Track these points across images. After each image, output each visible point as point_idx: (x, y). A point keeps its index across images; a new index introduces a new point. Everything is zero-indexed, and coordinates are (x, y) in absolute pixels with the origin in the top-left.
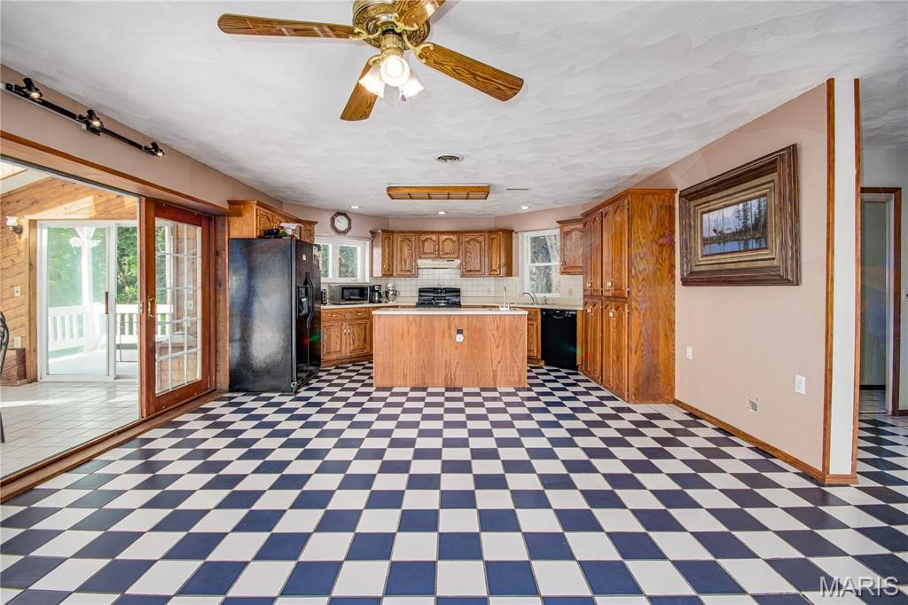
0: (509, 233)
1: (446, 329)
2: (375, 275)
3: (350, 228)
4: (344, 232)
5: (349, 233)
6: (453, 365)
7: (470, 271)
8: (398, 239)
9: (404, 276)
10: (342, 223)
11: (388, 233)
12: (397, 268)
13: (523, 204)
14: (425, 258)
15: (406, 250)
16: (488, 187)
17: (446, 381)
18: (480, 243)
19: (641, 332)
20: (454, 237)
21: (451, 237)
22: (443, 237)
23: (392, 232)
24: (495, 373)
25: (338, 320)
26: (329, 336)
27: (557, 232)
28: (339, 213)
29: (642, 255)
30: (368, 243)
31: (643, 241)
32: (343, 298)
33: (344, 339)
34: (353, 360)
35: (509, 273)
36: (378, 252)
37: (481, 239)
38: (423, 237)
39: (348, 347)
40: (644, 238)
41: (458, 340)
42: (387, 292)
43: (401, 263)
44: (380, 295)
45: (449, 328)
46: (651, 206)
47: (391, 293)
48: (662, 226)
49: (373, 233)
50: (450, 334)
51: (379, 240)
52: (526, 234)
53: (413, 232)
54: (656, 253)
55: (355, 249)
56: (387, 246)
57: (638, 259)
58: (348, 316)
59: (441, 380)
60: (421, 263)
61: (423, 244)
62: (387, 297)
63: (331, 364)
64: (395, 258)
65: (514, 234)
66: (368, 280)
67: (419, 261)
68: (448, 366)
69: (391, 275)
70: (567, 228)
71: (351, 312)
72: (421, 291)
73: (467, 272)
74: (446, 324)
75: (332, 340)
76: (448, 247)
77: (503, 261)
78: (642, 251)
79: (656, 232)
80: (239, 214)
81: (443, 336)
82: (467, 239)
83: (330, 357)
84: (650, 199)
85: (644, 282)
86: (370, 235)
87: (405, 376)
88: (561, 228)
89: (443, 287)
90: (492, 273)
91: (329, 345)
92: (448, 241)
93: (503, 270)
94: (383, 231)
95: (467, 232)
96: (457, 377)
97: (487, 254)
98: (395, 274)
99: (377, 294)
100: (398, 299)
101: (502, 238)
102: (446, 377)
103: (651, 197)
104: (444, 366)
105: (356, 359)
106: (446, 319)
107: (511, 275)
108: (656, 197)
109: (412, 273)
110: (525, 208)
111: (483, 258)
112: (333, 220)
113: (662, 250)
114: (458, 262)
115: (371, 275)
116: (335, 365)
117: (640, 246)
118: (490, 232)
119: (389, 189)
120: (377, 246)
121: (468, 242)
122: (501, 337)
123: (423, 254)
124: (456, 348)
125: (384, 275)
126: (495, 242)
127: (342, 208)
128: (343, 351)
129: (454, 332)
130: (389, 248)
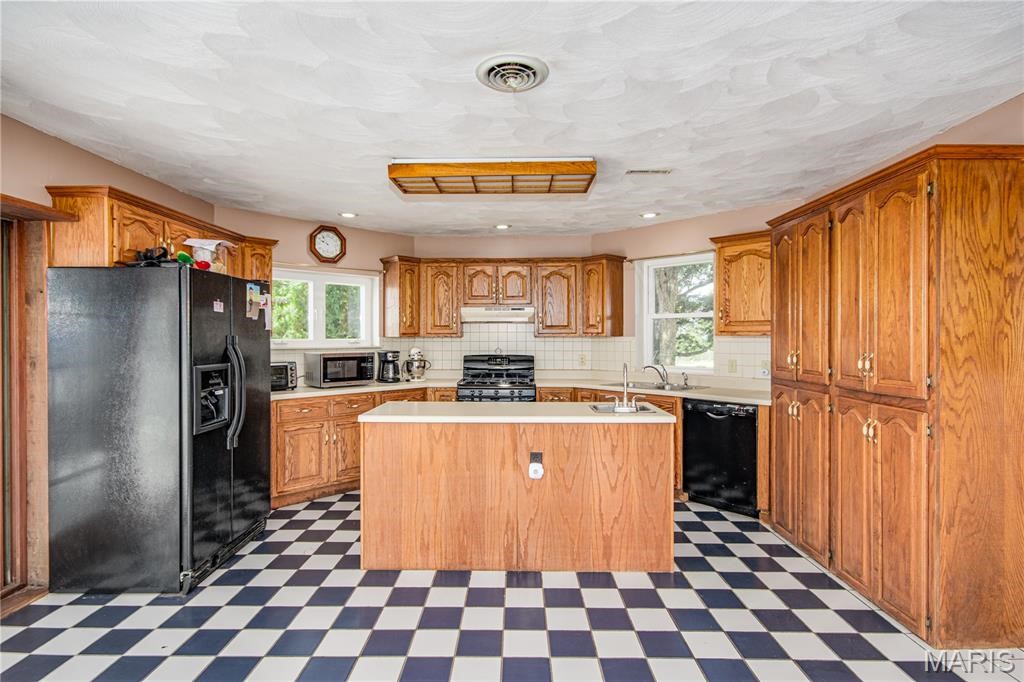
0: (617, 261)
1: (509, 452)
2: (389, 333)
3: (343, 253)
4: (333, 261)
5: (341, 263)
6: (522, 527)
7: (552, 327)
8: (427, 272)
9: (438, 335)
10: (328, 245)
11: (411, 263)
12: (427, 320)
13: (648, 208)
14: (474, 305)
15: (441, 290)
16: (594, 163)
17: (508, 558)
18: (568, 278)
19: (963, 482)
20: (524, 270)
21: (518, 269)
22: (505, 269)
23: (418, 261)
24: (607, 539)
25: (313, 420)
26: (295, 449)
27: (711, 257)
28: (324, 228)
29: (964, 302)
30: (377, 280)
31: (966, 268)
32: (325, 376)
33: (325, 449)
34: (343, 487)
35: (618, 331)
36: (393, 293)
37: (570, 272)
38: (471, 270)
39: (333, 466)
40: (968, 260)
41: (532, 475)
42: (409, 364)
43: (433, 314)
44: (396, 371)
45: (515, 450)
46: (986, 187)
47: (416, 364)
48: (1011, 232)
49: (386, 263)
50: (516, 464)
51: (396, 272)
52: (646, 263)
53: (453, 260)
54: (997, 296)
55: (356, 288)
56: (408, 286)
57: (955, 309)
58: (333, 410)
59: (498, 556)
60: (467, 313)
61: (471, 281)
62: (409, 371)
63: (301, 498)
64: (422, 305)
65: (626, 264)
66: (377, 343)
67: (465, 311)
68: (511, 527)
69: (416, 334)
70: (731, 251)
71: (338, 403)
72: (467, 360)
73: (547, 329)
74: (508, 442)
75: (302, 455)
76: (514, 286)
77: (608, 312)
78: (963, 291)
79: (996, 248)
80: (73, 217)
81: (503, 463)
82: (545, 273)
83: (298, 487)
84: (983, 169)
85: (970, 365)
86: (380, 266)
87: (425, 548)
88: (719, 252)
89: (504, 354)
90: (589, 330)
91: (295, 465)
92: (514, 276)
93: (608, 324)
94: (402, 259)
95: (546, 260)
96: (531, 551)
97: (579, 297)
98: (422, 333)
99: (391, 366)
100: (428, 374)
101: (604, 270)
102: (508, 550)
103: (985, 164)
104: (504, 528)
105: (350, 486)
106: (507, 431)
107: (621, 335)
108: (997, 163)
109: (452, 330)
110: (649, 216)
111: (572, 306)
112: (312, 238)
113: (1012, 290)
114: (529, 310)
115: (383, 333)
116: (308, 499)
117: (958, 281)
118: (585, 260)
119: (392, 168)
120: (393, 286)
121: (547, 277)
122: (620, 469)
123: (470, 299)
124: (529, 491)
125: (403, 335)
126: (594, 278)
127: (329, 218)
128: (324, 474)
129: (524, 457)
130: (412, 288)
